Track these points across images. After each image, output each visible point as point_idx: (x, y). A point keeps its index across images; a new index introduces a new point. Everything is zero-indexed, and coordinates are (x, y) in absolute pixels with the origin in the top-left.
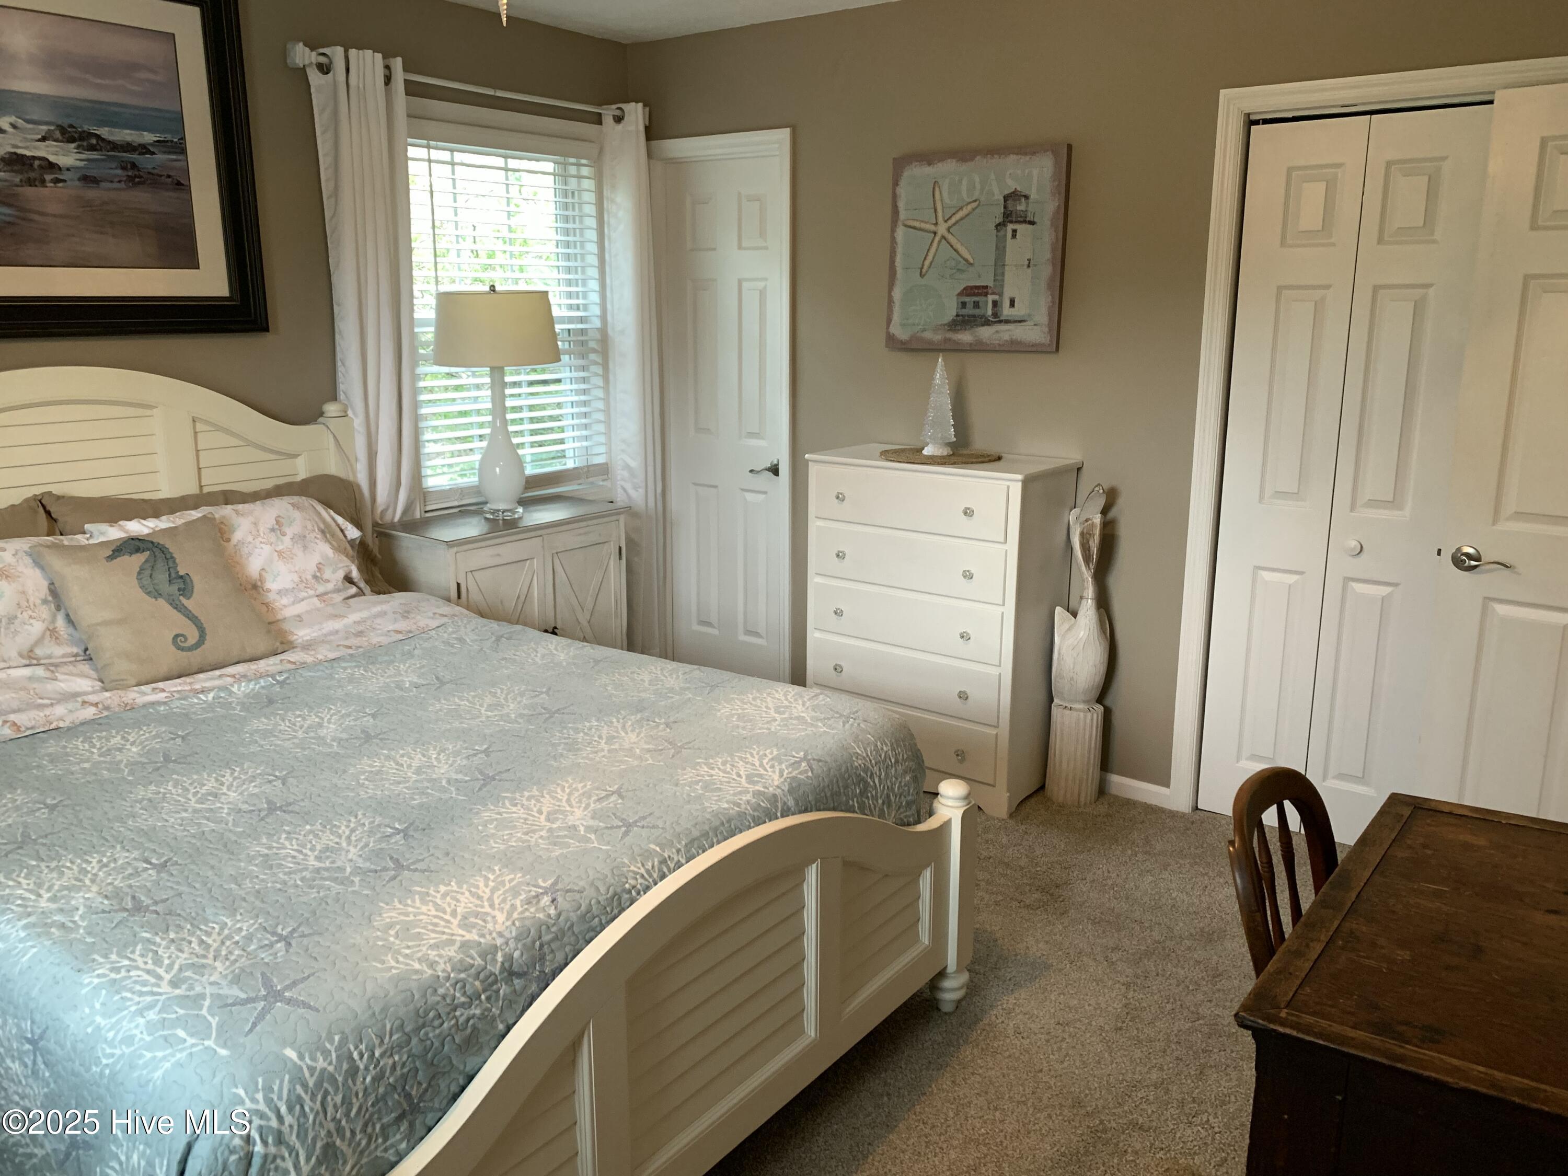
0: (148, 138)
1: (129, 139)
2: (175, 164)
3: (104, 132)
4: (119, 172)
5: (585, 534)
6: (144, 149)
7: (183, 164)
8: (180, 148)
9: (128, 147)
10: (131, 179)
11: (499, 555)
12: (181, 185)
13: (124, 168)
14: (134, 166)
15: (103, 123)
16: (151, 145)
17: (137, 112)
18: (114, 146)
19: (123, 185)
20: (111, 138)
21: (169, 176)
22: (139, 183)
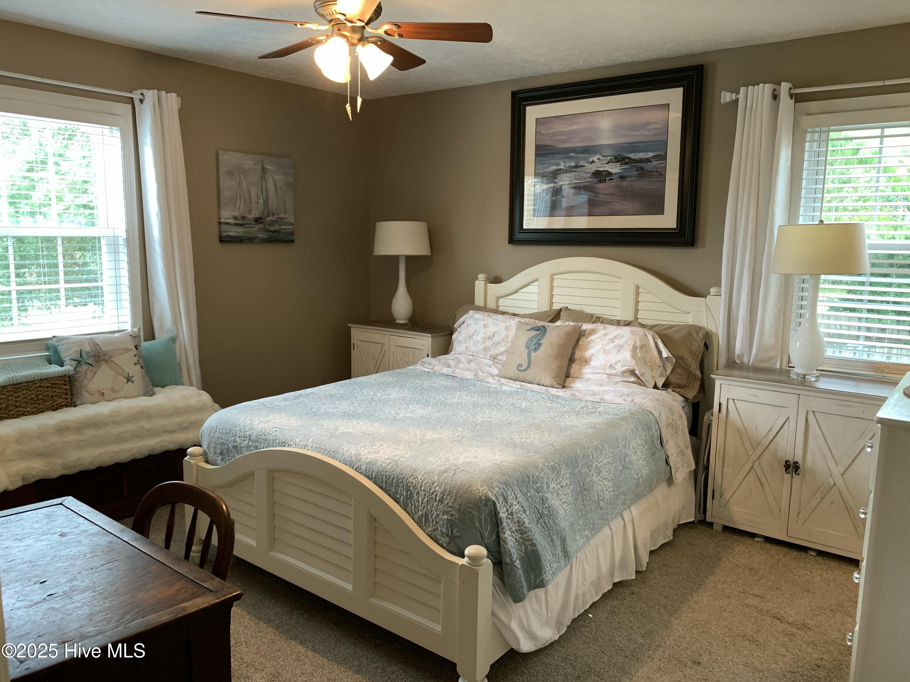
0: (650, 155)
1: (641, 157)
2: (660, 165)
3: (632, 156)
4: (636, 172)
5: (845, 406)
6: (648, 160)
7: (664, 165)
8: (664, 158)
9: (641, 161)
10: (640, 175)
11: (755, 395)
12: (661, 175)
13: (637, 170)
14: (642, 169)
15: (631, 152)
16: (651, 158)
17: (645, 144)
18: (635, 161)
19: (636, 178)
20: (634, 158)
21: (657, 172)
22: (644, 176)
